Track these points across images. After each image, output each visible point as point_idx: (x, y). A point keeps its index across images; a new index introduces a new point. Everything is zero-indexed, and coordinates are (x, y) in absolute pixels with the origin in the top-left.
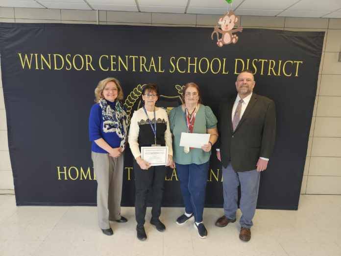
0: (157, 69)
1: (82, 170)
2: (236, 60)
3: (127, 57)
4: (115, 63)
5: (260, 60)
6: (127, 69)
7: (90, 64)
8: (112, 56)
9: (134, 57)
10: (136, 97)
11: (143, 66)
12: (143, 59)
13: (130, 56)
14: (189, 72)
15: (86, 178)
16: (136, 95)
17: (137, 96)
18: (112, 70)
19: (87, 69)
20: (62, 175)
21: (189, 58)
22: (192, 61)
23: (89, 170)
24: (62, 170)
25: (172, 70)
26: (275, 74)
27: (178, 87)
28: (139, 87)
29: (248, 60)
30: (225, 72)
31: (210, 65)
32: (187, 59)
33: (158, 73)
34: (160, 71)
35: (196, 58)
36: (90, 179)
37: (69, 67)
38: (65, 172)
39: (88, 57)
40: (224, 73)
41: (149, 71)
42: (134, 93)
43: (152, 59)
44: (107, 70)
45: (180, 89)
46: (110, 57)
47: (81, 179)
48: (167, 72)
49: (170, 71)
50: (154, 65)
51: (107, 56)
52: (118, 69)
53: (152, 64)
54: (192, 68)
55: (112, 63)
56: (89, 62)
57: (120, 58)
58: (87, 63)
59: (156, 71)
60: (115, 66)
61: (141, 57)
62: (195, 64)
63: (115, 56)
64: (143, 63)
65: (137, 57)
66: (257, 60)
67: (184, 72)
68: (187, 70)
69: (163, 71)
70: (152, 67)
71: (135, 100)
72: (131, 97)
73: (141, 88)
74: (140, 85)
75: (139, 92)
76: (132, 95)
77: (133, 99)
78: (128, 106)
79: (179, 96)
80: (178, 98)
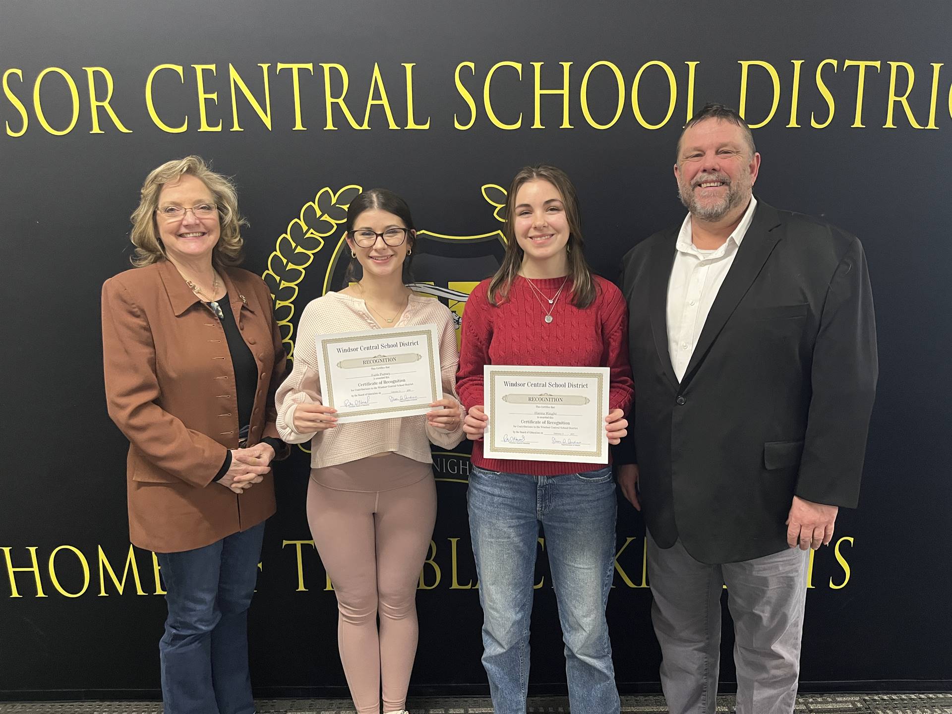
0: (401, 119)
1: (102, 557)
2: (745, 65)
4: (214, 96)
5: (848, 63)
6: (267, 121)
7: (106, 104)
8: (199, 68)
9: (295, 67)
10: (313, 243)
11: (335, 106)
12: (334, 73)
13: (280, 66)
14: (537, 125)
15: (120, 589)
16: (312, 234)
17: (317, 236)
18: (204, 127)
19: (96, 129)
20: (25, 581)
21: (537, 66)
22: (552, 79)
23: (131, 557)
24: (21, 559)
25: (464, 119)
26: (915, 125)
27: (492, 194)
28: (326, 197)
29: (798, 64)
31: (628, 95)
32: (529, 71)
33: (404, 133)
34: (411, 125)
35: (566, 66)
36: (140, 592)
37: (17, 128)
38: (35, 569)
39: (98, 76)
41: (365, 126)
42: (302, 223)
43: (377, 73)
44: (184, 128)
45: (503, 200)
46: (190, 74)
47: (103, 593)
48: (442, 127)
49: (457, 126)
50: (385, 101)
51: (179, 69)
52: (229, 124)
53: (377, 96)
54: (552, 105)
55: (202, 96)
56: (101, 97)
57: (234, 74)
58: (94, 104)
59: (393, 126)
60: (218, 112)
61: (326, 67)
62: (566, 92)
63: (213, 67)
64: (336, 94)
65: (310, 66)
66: (835, 63)
67: (518, 125)
68: (530, 120)
69: (426, 127)
70: (378, 110)
71: (309, 253)
72: (294, 245)
73: (334, 201)
74: (327, 189)
75: (326, 218)
76: (297, 232)
77: (299, 249)
78: (283, 282)
79: (499, 232)
80: (496, 241)
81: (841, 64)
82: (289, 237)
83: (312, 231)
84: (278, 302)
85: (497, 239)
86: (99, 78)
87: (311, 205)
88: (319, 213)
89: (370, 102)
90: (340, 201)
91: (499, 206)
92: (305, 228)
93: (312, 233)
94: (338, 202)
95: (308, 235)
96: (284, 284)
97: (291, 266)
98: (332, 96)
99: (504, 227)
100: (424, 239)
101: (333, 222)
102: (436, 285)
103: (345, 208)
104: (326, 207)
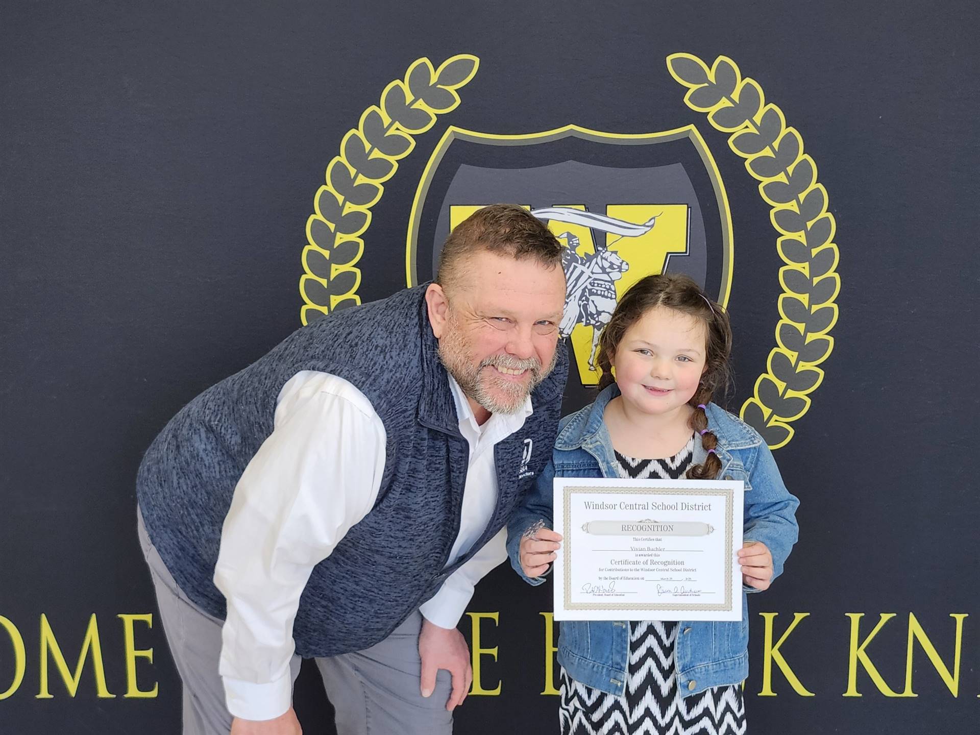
1: (47, 633)
10: (397, 144)
15: (72, 685)
17: (405, 132)
23: (93, 632)
27: (682, 66)
28: (422, 74)
36: (103, 692)
42: (383, 113)
45: (702, 78)
47: (44, 694)
71: (393, 159)
72: (368, 146)
73: (434, 77)
74: (425, 60)
75: (421, 105)
76: (375, 129)
77: (377, 154)
78: (348, 204)
79: (692, 127)
80: (686, 143)
82: (360, 134)
83: (397, 124)
84: (339, 235)
85: (688, 137)
87: (398, 86)
88: (409, 97)
90: (446, 78)
91: (693, 87)
92: (386, 120)
93: (397, 129)
94: (442, 80)
95: (392, 131)
96: (350, 208)
97: (362, 180)
99: (700, 121)
100: (572, 141)
101: (432, 112)
102: (587, 209)
103: (452, 89)
104: (421, 87)
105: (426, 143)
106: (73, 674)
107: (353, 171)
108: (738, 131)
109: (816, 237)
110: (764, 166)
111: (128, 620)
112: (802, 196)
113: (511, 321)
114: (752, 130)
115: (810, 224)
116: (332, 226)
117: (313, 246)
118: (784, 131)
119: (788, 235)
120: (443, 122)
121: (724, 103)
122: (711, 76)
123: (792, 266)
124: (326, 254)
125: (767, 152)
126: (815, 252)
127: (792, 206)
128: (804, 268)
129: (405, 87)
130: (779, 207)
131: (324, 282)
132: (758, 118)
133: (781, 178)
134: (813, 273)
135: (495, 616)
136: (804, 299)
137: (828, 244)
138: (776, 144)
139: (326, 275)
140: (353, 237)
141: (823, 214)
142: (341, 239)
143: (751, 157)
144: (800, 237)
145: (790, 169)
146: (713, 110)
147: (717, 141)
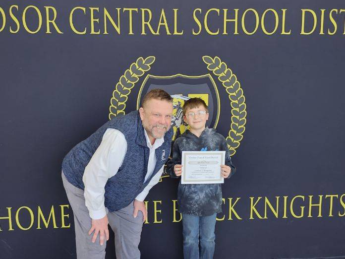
0: (172, 31)
1: (40, 211)
2: (304, 11)
3: (119, 9)
4: (97, 20)
5: (341, 11)
6: (118, 30)
7: (53, 22)
8: (92, 9)
9: (131, 10)
11: (146, 25)
12: (146, 12)
13: (125, 9)
14: (225, 33)
15: (47, 225)
17: (136, 76)
19: (48, 32)
21: (225, 10)
22: (231, 15)
23: (52, 210)
25: (197, 31)
27: (206, 59)
28: (141, 61)
29: (323, 11)
30: (285, 31)
31: (260, 21)
32: (222, 12)
33: (173, 36)
34: (176, 33)
35: (237, 10)
36: (55, 227)
37: (15, 29)
38: (10, 218)
39: (51, 10)
40: (283, 33)
41: (158, 33)
42: (130, 71)
43: (163, 13)
44: (85, 32)
45: (211, 62)
46: (88, 11)
47: (39, 228)
48: (188, 33)
49: (194, 33)
50: (166, 24)
51: (84, 9)
52: (102, 31)
53: (163, 21)
54: (231, 26)
55: (92, 20)
56: (51, 18)
57: (106, 12)
58: (48, 21)
59: (168, 33)
60: (98, 26)
61: (143, 10)
62: (236, 20)
63: (98, 9)
64: (146, 20)
65: (136, 10)
66: (336, 10)
67: (217, 33)
68: (222, 31)
69: (182, 33)
70: (163, 27)
71: (133, 83)
72: (127, 80)
73: (144, 62)
74: (141, 57)
75: (140, 69)
76: (129, 75)
77: (129, 82)
79: (209, 74)
80: (208, 78)
81: (339, 11)
82: (125, 76)
86: (51, 11)
87: (134, 64)
88: (137, 67)
89: (160, 24)
90: (146, 62)
91: (209, 64)
92: (131, 73)
94: (146, 63)
95: (133, 76)
96: (122, 96)
97: (125, 88)
98: (145, 21)
99: (211, 72)
100: (179, 78)
101: (143, 71)
102: (183, 95)
103: (148, 65)
104: (140, 65)
105: (142, 79)
106: (47, 222)
107: (123, 86)
108: (221, 75)
109: (240, 101)
110: (227, 84)
111: (62, 207)
112: (237, 91)
113: (160, 115)
114: (224, 75)
115: (239, 99)
116: (117, 101)
117: (112, 106)
118: (232, 75)
119: (233, 101)
120: (146, 74)
121: (217, 68)
122: (214, 61)
123: (235, 109)
124: (116, 108)
125: (228, 80)
126: (240, 105)
127: (234, 94)
128: (238, 110)
129: (136, 64)
130: (231, 94)
131: (115, 115)
132: (225, 72)
133: (231, 87)
134: (240, 111)
135: (160, 202)
136: (238, 117)
137: (243, 103)
138: (230, 78)
139: (116, 113)
140: (123, 103)
141: (242, 96)
142: (120, 104)
143: (224, 82)
144: (236, 102)
145: (234, 85)
146: (214, 70)
147: (215, 78)
